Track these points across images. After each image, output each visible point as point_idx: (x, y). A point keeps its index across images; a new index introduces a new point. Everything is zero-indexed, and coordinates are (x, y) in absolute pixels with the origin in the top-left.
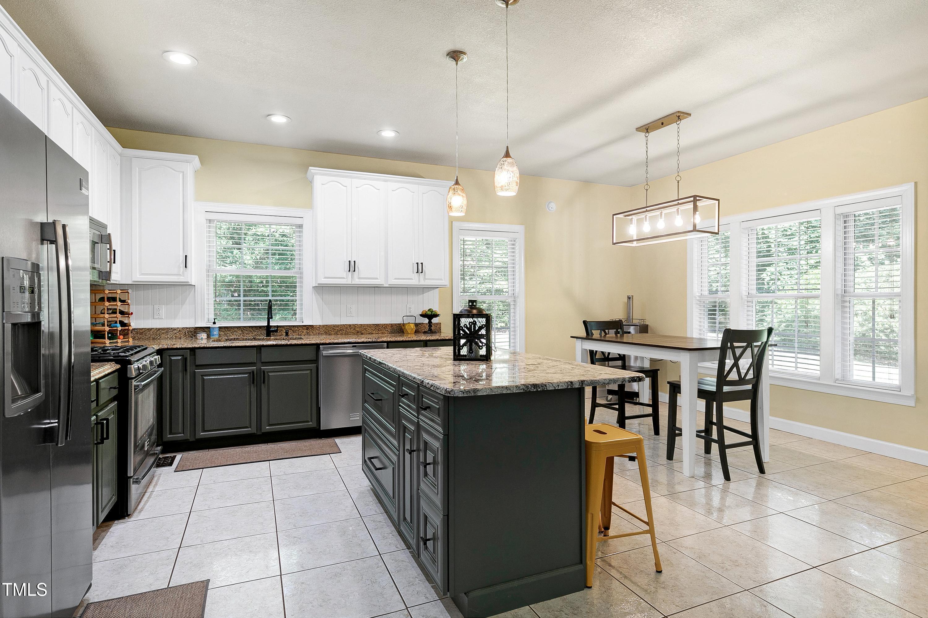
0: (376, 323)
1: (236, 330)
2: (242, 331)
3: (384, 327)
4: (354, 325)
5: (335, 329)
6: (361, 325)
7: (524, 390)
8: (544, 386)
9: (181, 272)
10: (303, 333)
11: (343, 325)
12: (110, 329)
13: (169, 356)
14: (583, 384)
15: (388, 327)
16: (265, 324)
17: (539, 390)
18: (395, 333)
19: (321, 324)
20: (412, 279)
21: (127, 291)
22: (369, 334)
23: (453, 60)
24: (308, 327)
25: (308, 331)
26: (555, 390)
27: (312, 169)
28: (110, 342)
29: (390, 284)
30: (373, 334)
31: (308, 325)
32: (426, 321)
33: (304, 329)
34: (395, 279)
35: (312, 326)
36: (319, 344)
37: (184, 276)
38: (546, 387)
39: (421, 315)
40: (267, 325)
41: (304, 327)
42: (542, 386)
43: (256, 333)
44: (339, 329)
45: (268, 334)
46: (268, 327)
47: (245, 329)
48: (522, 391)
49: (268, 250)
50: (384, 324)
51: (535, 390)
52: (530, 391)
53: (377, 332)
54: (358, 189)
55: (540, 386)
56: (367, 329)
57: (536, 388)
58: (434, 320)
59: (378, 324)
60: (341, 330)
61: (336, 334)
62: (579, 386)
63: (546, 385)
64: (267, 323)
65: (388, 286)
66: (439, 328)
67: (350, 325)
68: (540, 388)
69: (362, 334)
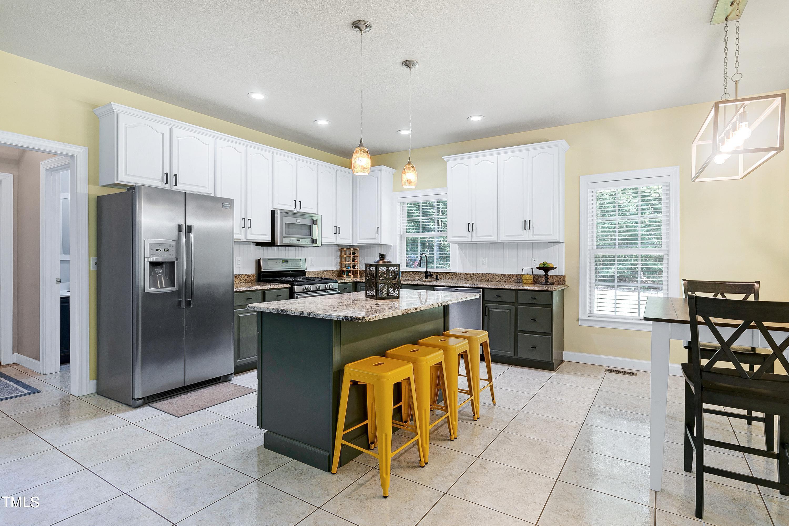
0: (503, 273)
1: (411, 273)
2: (415, 274)
3: (510, 276)
4: (486, 274)
5: (472, 276)
6: (491, 274)
7: (276, 312)
8: (287, 311)
9: (376, 237)
10: (450, 278)
11: (477, 273)
12: (347, 269)
13: (360, 286)
14: (310, 314)
15: (513, 277)
16: (424, 270)
17: (284, 313)
18: (519, 283)
19: (463, 272)
20: (521, 235)
21: (356, 249)
22: (498, 282)
23: (407, 67)
24: (453, 274)
25: (453, 277)
26: (293, 315)
27: (445, 158)
28: (347, 277)
29: (502, 240)
30: (500, 282)
31: (453, 273)
32: (542, 273)
33: (450, 275)
34: (507, 236)
35: (456, 273)
36: (434, 285)
37: (377, 240)
38: (288, 312)
39: (537, 268)
40: (425, 271)
41: (451, 274)
42: (286, 311)
43: (422, 276)
44: (474, 276)
45: (426, 277)
46: (426, 272)
47: (416, 273)
48: (275, 312)
49: (419, 220)
50: (510, 274)
51: (282, 313)
52: (279, 313)
53: (504, 281)
54: (477, 165)
55: (285, 311)
56: (496, 278)
57: (283, 312)
58: (550, 273)
59: (505, 274)
60: (476, 277)
61: (472, 280)
62: (307, 315)
63: (288, 311)
64: (425, 270)
65: (501, 242)
66: (563, 281)
67: (483, 274)
68: (284, 312)
69: (492, 281)
